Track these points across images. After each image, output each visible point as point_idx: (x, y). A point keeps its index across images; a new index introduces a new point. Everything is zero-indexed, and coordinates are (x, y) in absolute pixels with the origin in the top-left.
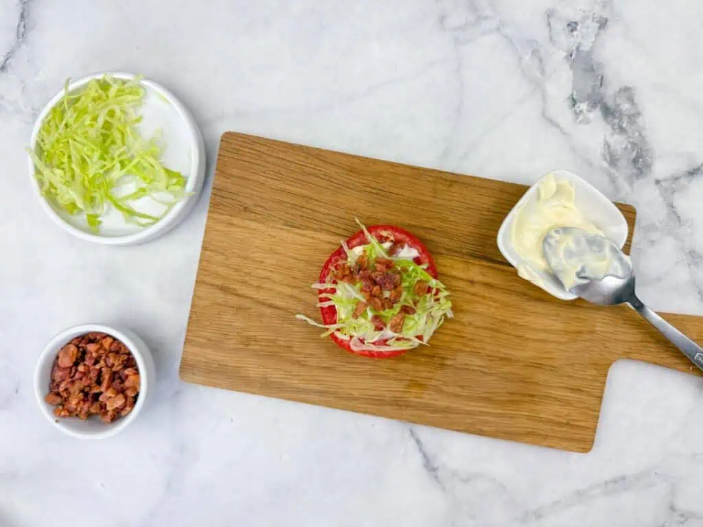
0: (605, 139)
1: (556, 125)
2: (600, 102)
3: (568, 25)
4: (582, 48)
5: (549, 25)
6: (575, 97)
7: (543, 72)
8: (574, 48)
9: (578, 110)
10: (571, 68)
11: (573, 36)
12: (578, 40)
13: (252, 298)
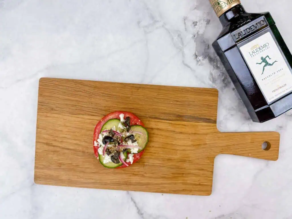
0: (210, 72)
1: (189, 67)
2: (207, 56)
3: (193, 23)
4: (199, 33)
5: (185, 23)
6: (197, 54)
7: (183, 44)
8: (196, 33)
9: (198, 60)
10: (195, 41)
11: (195, 28)
12: (198, 30)
13: (59, 147)
